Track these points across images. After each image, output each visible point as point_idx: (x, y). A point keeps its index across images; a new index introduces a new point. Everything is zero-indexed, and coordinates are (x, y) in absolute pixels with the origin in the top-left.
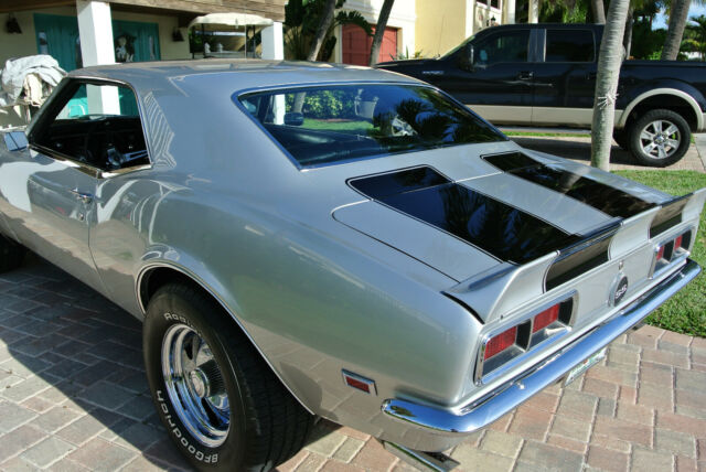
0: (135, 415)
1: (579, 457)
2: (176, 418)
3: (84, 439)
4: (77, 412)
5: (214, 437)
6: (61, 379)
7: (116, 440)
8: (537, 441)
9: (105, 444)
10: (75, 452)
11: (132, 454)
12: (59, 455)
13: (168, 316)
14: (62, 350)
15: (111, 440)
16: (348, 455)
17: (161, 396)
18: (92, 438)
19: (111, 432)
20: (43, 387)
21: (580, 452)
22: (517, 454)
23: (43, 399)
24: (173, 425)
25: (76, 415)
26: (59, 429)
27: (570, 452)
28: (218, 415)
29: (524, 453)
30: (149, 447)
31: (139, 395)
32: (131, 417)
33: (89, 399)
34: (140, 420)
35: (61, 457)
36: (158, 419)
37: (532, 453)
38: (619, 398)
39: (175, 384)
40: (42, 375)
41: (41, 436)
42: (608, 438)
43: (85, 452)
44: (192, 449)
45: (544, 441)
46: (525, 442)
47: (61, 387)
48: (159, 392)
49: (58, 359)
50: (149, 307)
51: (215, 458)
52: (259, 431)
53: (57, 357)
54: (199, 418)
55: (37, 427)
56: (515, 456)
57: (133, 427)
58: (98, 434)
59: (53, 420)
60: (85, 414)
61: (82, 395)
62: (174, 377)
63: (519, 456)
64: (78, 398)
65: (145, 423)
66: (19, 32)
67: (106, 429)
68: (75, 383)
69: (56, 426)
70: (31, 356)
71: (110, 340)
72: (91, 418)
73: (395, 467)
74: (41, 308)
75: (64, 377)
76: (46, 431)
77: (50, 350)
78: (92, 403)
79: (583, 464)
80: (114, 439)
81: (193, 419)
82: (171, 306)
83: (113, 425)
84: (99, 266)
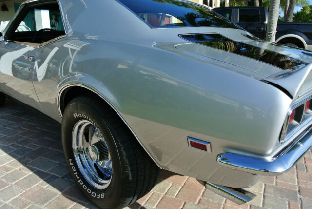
0: (57, 174)
1: (295, 192)
2: (80, 174)
3: (30, 186)
4: (26, 172)
5: (102, 184)
6: (19, 156)
7: (47, 187)
8: (271, 184)
9: (41, 189)
10: (24, 193)
11: (56, 194)
12: (15, 196)
13: (75, 115)
14: (20, 143)
15: (45, 187)
16: (174, 193)
17: (72, 162)
18: (34, 186)
19: (45, 183)
20: (9, 160)
21: (295, 190)
22: (263, 191)
23: (9, 166)
24: (78, 178)
25: (26, 174)
26: (17, 181)
27: (290, 190)
28: (103, 172)
29: (266, 190)
30: (65, 190)
31: (60, 164)
32: (55, 175)
33: (33, 166)
34: (60, 177)
35: (17, 196)
36: (70, 176)
37: (271, 190)
38: (305, 162)
39: (79, 155)
40: (10, 154)
41: (6, 185)
42: (306, 182)
43: (30, 193)
44: (89, 191)
45: (275, 184)
46: (265, 185)
47: (19, 160)
48: (70, 160)
49: (19, 147)
50: (65, 112)
51: (103, 196)
52: (130, 178)
53: (18, 146)
54: (93, 174)
55: (4, 180)
56: (262, 192)
57: (56, 180)
58: (38, 184)
59: (13, 177)
60: (31, 173)
61: (30, 164)
62: (78, 151)
63: (264, 192)
64: (27, 165)
65: (63, 178)
66: (8, 10)
67: (42, 181)
68: (26, 158)
69: (15, 180)
70: (4, 145)
71: (45, 138)
72: (35, 175)
73: (200, 199)
74: (12, 124)
75: (21, 155)
76: (9, 183)
77: (15, 143)
78: (35, 168)
79: (299, 195)
80: (47, 186)
81: (89, 174)
82: (77, 109)
83: (45, 179)
84: (41, 101)
